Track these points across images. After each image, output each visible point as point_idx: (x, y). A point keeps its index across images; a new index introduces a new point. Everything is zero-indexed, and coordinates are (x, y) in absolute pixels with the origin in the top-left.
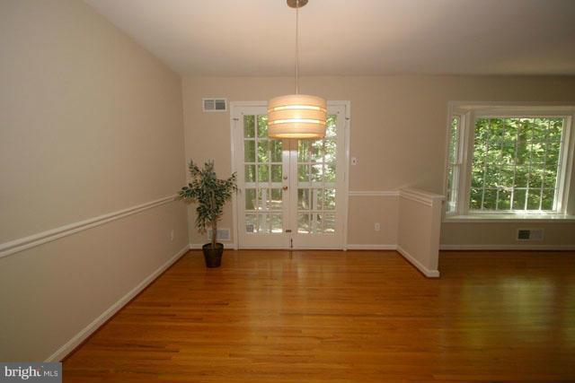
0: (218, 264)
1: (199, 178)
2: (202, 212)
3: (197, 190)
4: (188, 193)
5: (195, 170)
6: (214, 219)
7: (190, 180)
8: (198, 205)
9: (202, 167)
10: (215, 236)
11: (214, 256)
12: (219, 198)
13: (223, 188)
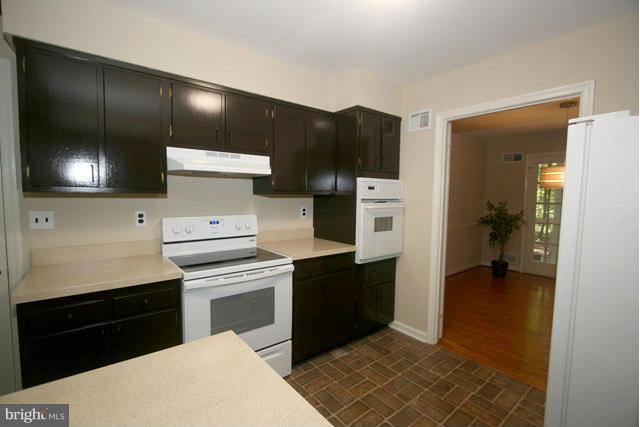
0: (503, 276)
1: (493, 212)
2: (494, 237)
3: (491, 220)
4: (484, 221)
5: (491, 206)
6: (503, 242)
7: (486, 212)
8: (491, 231)
9: (496, 205)
10: (502, 255)
11: (500, 269)
12: (508, 228)
13: (511, 221)
